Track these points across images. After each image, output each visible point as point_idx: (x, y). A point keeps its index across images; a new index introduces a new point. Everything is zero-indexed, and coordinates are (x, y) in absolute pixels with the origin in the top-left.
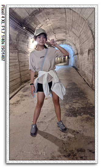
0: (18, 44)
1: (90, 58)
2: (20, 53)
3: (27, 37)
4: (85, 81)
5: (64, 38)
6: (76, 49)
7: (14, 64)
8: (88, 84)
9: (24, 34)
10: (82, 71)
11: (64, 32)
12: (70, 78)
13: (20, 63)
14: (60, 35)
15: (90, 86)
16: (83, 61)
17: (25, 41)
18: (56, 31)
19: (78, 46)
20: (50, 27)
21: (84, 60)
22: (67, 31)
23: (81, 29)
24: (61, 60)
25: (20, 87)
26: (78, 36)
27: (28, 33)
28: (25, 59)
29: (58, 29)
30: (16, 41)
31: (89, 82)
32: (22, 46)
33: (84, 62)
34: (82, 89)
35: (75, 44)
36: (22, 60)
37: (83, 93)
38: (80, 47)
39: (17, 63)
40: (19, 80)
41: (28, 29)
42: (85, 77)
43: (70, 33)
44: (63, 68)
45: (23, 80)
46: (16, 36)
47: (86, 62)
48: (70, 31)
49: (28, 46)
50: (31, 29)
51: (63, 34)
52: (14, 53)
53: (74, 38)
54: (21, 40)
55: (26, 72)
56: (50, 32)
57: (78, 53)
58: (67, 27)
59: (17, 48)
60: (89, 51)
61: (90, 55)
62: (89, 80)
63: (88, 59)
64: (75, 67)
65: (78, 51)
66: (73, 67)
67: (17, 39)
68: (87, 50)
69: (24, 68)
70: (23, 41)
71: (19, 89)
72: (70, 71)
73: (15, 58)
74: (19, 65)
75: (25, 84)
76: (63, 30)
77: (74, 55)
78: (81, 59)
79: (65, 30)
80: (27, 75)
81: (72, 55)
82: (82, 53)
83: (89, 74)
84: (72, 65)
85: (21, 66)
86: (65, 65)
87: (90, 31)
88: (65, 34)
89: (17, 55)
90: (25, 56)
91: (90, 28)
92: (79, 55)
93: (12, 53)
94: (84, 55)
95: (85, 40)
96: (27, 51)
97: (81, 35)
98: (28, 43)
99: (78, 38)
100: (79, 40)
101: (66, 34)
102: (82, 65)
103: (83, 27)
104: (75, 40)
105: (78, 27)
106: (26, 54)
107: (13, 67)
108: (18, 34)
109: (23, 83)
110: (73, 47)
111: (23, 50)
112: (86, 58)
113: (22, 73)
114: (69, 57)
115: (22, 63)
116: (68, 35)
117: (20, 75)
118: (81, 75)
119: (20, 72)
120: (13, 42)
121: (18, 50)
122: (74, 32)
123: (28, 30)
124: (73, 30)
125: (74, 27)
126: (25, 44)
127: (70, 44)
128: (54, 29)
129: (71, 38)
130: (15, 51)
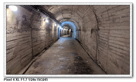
0: (32, 23)
1: (93, 36)
2: (33, 31)
3: (40, 17)
4: (88, 55)
5: (70, 17)
6: (79, 26)
7: (27, 41)
8: (92, 59)
9: (38, 15)
10: (85, 45)
11: (70, 13)
12: (76, 51)
13: (33, 39)
14: (67, 14)
15: (95, 61)
16: (85, 37)
17: (39, 20)
18: (64, 11)
19: (81, 24)
20: (59, 8)
21: (87, 37)
22: (73, 12)
23: (86, 12)
24: (66, 33)
25: (32, 62)
26: (82, 17)
27: (42, 14)
28: (38, 35)
29: (66, 11)
30: (30, 21)
31: (93, 56)
32: (35, 24)
33: (87, 38)
34: (88, 65)
35: (78, 22)
36: (34, 37)
37: (90, 70)
38: (83, 25)
39: (30, 40)
40: (31, 55)
41: (41, 10)
42: (88, 51)
43: (75, 14)
44: (68, 40)
45: (34, 54)
46: (30, 16)
47: (89, 39)
48: (75, 13)
49: (40, 24)
50: (44, 11)
51: (69, 15)
52: (28, 31)
53: (78, 18)
54: (35, 19)
55: (38, 46)
56: (59, 13)
57: (81, 29)
58: (73, 10)
59: (31, 26)
60: (92, 30)
61: (93, 34)
62: (92, 55)
63: (91, 37)
64: (78, 40)
65: (80, 27)
66: (76, 39)
67: (31, 19)
68: (90, 29)
69: (36, 44)
70: (36, 20)
71: (30, 63)
72: (74, 43)
73: (28, 35)
74: (32, 41)
75: (36, 58)
76: (70, 11)
77: (76, 30)
78: (83, 35)
79: (71, 12)
80: (38, 49)
81: (75, 30)
82: (85, 30)
83: (92, 49)
84: (75, 38)
85: (33, 42)
86: (69, 37)
87: (94, 15)
88: (70, 14)
89: (30, 32)
90: (37, 33)
91: (94, 13)
92: (82, 31)
93: (26, 31)
94: (87, 32)
95: (88, 21)
96: (39, 28)
97: (85, 17)
98: (40, 22)
99: (82, 19)
100: (82, 20)
101: (72, 14)
102: (85, 40)
103: (87, 11)
104: (79, 19)
105: (83, 11)
106: (38, 31)
107: (26, 44)
108: (32, 15)
109: (34, 57)
110: (76, 24)
111: (36, 28)
112: (90, 35)
113: (34, 48)
114: (73, 31)
115: (34, 39)
116: (73, 15)
117: (32, 50)
118: (84, 48)
119: (32, 47)
120: (28, 21)
121: (31, 28)
122: (79, 14)
123: (41, 12)
124: (78, 12)
125: (79, 10)
126: (38, 22)
127: (74, 21)
128: (62, 11)
129: (76, 17)
130: (28, 29)
